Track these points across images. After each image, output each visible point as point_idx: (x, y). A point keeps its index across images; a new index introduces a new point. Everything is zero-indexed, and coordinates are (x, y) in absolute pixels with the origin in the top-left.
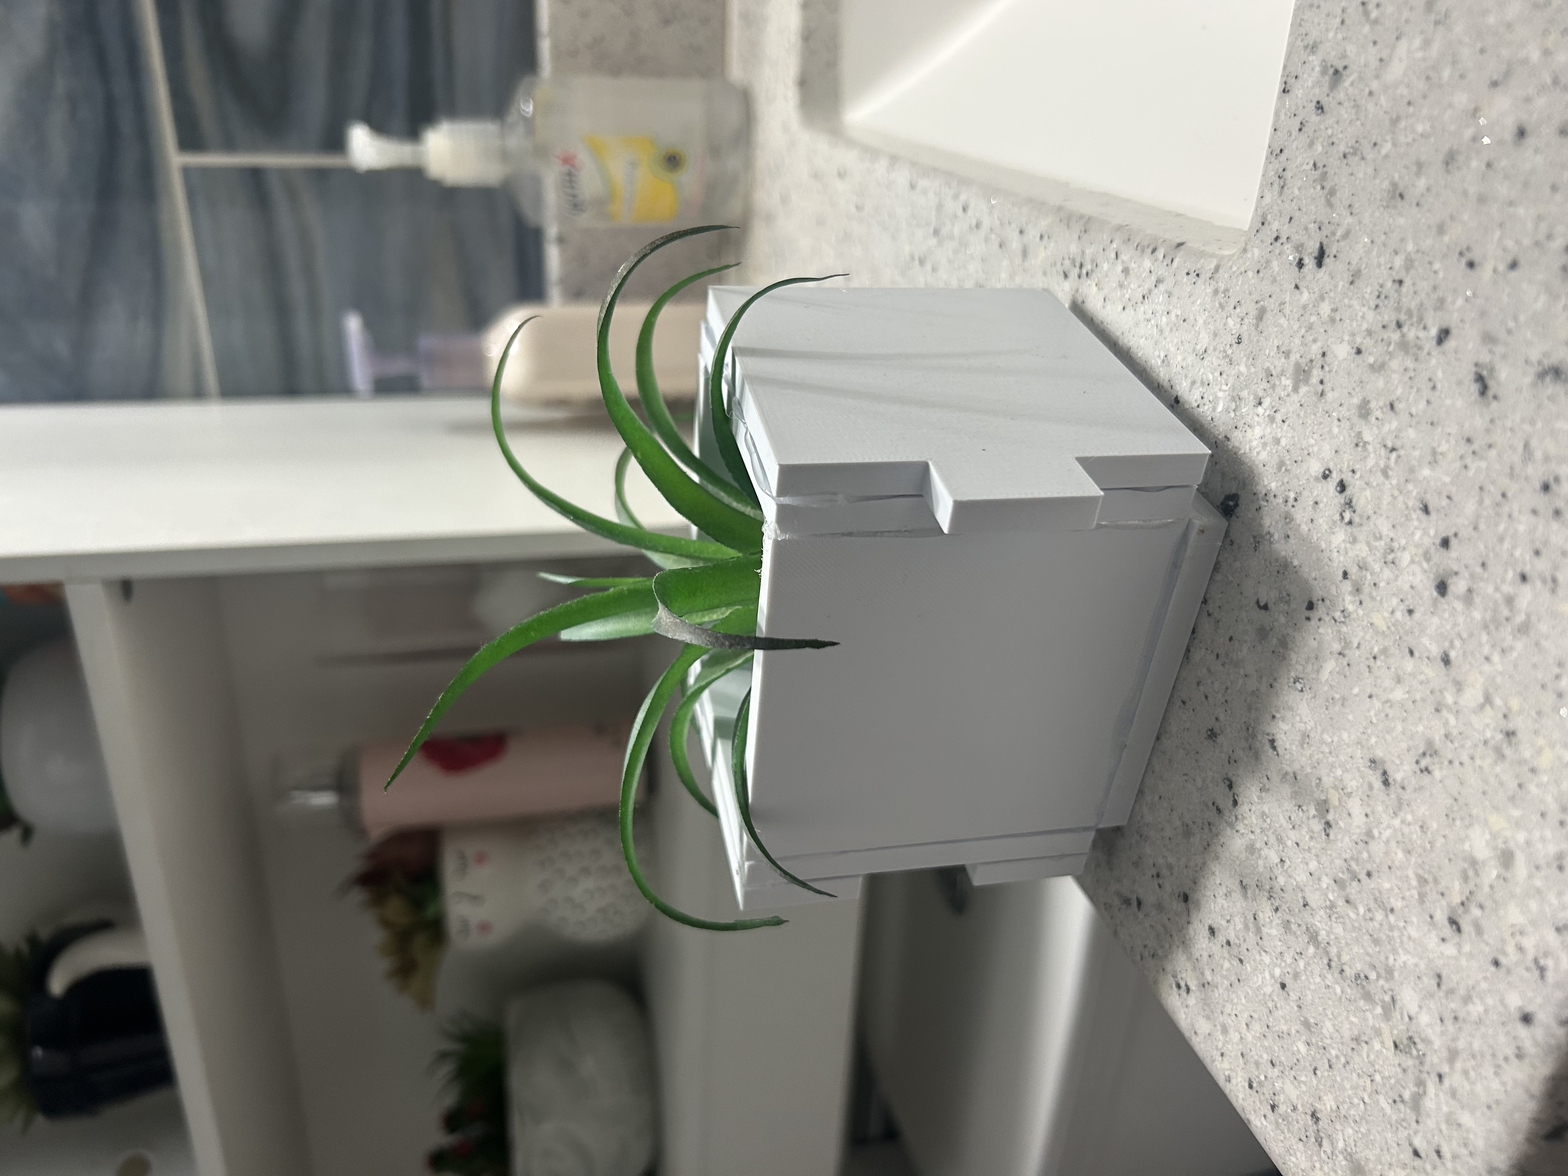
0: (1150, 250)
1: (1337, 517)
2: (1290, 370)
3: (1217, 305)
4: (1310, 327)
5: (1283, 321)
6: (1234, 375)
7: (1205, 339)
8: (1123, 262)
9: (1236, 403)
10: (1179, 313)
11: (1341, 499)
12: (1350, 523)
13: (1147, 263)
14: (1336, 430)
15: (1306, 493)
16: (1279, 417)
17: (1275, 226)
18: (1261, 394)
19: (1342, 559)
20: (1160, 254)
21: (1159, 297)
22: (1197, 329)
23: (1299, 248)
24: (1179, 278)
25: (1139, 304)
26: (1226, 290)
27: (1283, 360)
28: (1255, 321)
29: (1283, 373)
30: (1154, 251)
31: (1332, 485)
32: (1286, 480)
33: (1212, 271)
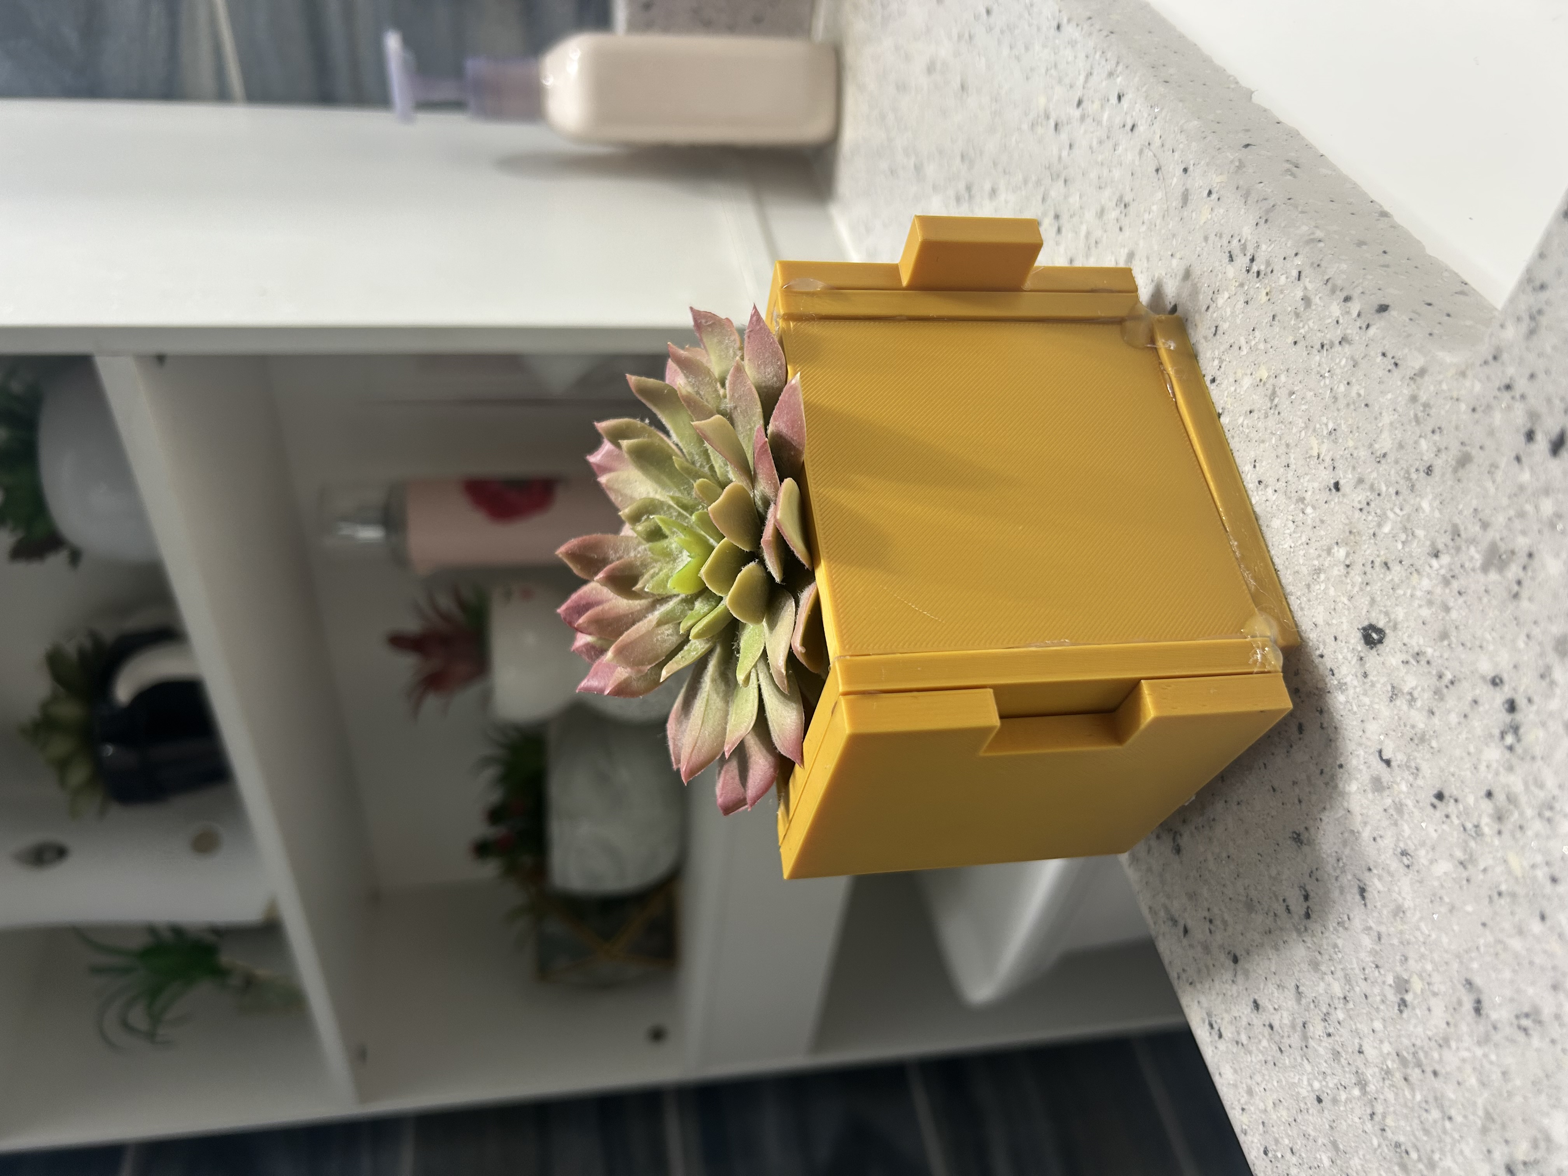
0: (1342, 296)
1: (1496, 732)
2: (1484, 544)
3: (1412, 416)
4: (1522, 515)
5: (1489, 484)
6: (1413, 505)
7: (1385, 443)
8: (1306, 288)
9: (1407, 536)
10: (1362, 392)
11: (1507, 718)
12: (1511, 748)
13: (1335, 309)
14: (1521, 644)
15: (1465, 685)
16: (1455, 585)
17: (1511, 371)
18: (1441, 546)
19: (1490, 776)
20: (1355, 307)
21: (1341, 357)
22: (1380, 425)
23: (1534, 416)
24: (1372, 353)
25: (1315, 351)
26: (1426, 406)
27: (1477, 528)
28: (1454, 463)
29: (1473, 541)
30: (1347, 299)
31: (1499, 698)
32: (1446, 655)
33: (1416, 372)
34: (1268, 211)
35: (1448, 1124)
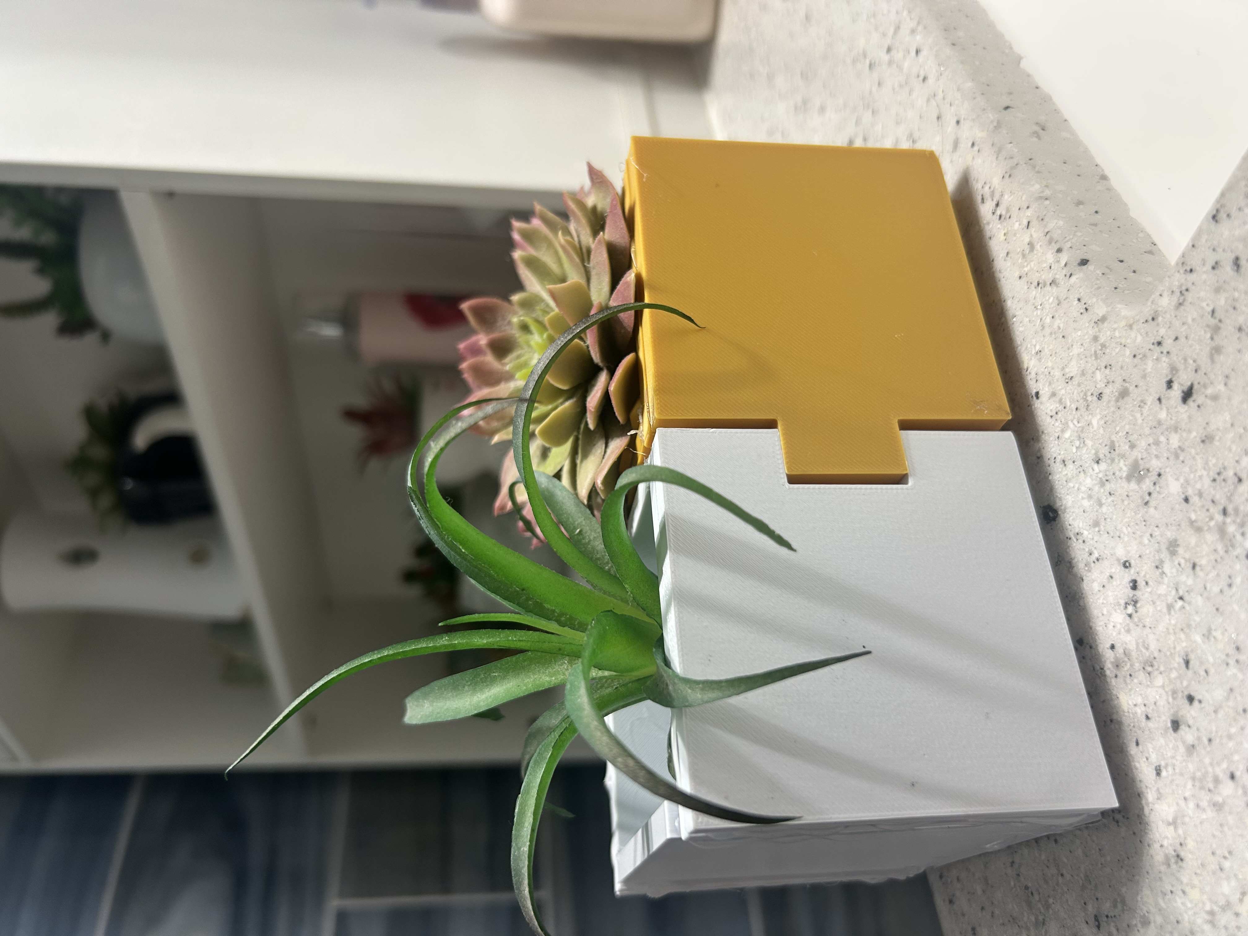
0: (1056, 247)
1: (1122, 602)
2: (1130, 461)
3: (1093, 352)
4: (1157, 443)
5: (1138, 415)
6: (1086, 421)
7: (1073, 369)
9: (1080, 443)
10: (1061, 326)
11: (1131, 593)
12: (1130, 616)
13: (1050, 257)
14: (1146, 541)
15: (1106, 563)
16: (1108, 486)
17: (1162, 331)
18: (1101, 456)
19: (1114, 634)
20: (1064, 258)
21: (1050, 296)
22: (1071, 354)
23: (1174, 369)
24: (1071, 297)
25: (1033, 286)
26: (1103, 346)
27: (1127, 447)
28: (1117, 394)
29: (1123, 456)
30: (1059, 250)
31: (1126, 577)
32: (1096, 538)
33: (1099, 318)
34: (1013, 168)
35: (1060, 878)
